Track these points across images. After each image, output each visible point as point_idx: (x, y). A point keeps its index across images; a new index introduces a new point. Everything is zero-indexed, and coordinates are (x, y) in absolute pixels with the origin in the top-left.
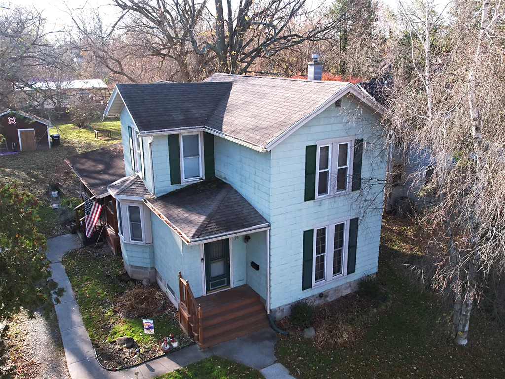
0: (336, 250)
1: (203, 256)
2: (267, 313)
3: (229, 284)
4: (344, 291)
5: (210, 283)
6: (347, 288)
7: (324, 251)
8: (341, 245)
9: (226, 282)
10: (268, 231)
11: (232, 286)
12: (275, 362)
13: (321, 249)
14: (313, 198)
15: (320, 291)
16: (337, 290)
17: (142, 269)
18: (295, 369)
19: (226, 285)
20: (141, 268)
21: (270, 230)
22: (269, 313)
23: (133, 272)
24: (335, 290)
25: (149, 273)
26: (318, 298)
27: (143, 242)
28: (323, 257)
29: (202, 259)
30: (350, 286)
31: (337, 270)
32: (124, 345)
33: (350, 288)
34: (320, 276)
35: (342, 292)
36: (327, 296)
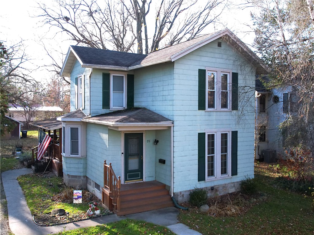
0: (222, 154)
1: (123, 151)
2: (171, 196)
3: (142, 178)
4: (230, 190)
5: (128, 174)
6: (232, 187)
7: (213, 153)
8: (226, 151)
9: (140, 176)
10: (172, 127)
11: (144, 180)
12: (178, 223)
13: (212, 151)
14: (204, 109)
15: (212, 185)
16: (224, 186)
17: (77, 178)
18: (194, 226)
19: (139, 178)
20: (76, 176)
21: (173, 126)
22: (172, 196)
23: (70, 181)
24: (223, 187)
25: (81, 180)
26: (210, 191)
27: (79, 156)
28: (213, 157)
29: (123, 153)
30: (234, 186)
31: (224, 171)
32: (57, 214)
33: (234, 188)
34: (211, 173)
35: (228, 190)
36: (217, 190)
